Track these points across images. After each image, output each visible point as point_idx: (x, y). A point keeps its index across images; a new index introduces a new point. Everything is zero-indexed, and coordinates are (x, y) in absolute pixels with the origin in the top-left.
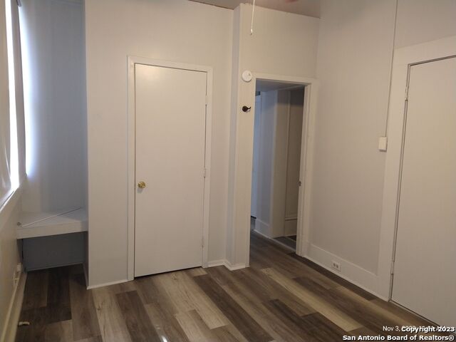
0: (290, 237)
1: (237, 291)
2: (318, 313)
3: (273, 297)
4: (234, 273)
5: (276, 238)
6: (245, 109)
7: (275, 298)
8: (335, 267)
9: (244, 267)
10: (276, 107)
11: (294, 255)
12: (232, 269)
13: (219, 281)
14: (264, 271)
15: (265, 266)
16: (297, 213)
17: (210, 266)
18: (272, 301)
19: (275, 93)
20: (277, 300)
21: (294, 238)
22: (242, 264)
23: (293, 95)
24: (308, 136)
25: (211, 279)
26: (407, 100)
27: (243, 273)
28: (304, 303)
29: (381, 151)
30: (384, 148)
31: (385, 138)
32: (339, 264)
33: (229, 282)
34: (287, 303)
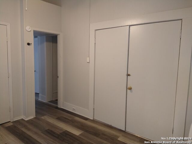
0: (55, 100)
1: (29, 129)
2: (66, 130)
3: (47, 128)
4: (28, 121)
5: (49, 102)
6: (29, 44)
7: (48, 129)
8: (74, 110)
9: (33, 117)
10: (45, 43)
11: (57, 108)
12: (26, 120)
13: (19, 127)
14: (43, 117)
15: (43, 115)
16: (57, 89)
17: (14, 120)
18: (46, 131)
19: (45, 37)
20: (49, 129)
21: (57, 100)
22: (32, 116)
23: (53, 39)
24: (60, 57)
25: (15, 127)
26: (95, 43)
27: (32, 121)
28: (60, 128)
29: (88, 62)
30: (89, 62)
31: (89, 58)
32: (75, 108)
33: (25, 126)
34: (53, 129)
